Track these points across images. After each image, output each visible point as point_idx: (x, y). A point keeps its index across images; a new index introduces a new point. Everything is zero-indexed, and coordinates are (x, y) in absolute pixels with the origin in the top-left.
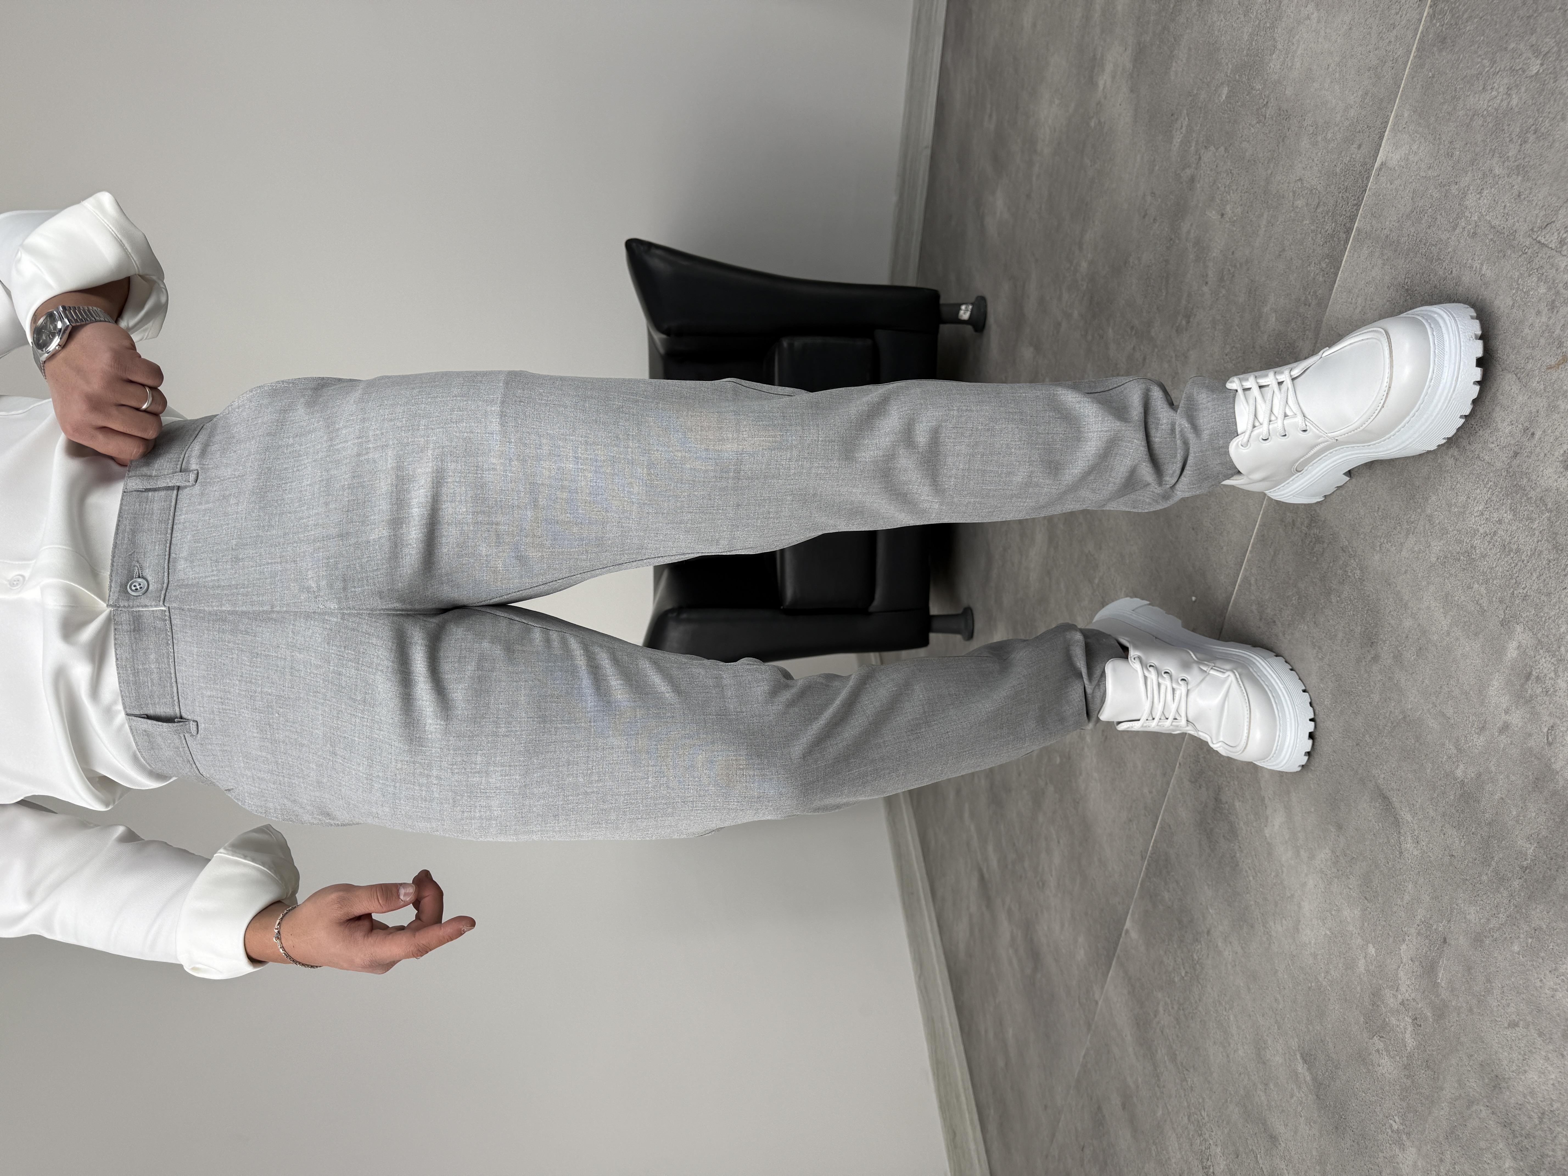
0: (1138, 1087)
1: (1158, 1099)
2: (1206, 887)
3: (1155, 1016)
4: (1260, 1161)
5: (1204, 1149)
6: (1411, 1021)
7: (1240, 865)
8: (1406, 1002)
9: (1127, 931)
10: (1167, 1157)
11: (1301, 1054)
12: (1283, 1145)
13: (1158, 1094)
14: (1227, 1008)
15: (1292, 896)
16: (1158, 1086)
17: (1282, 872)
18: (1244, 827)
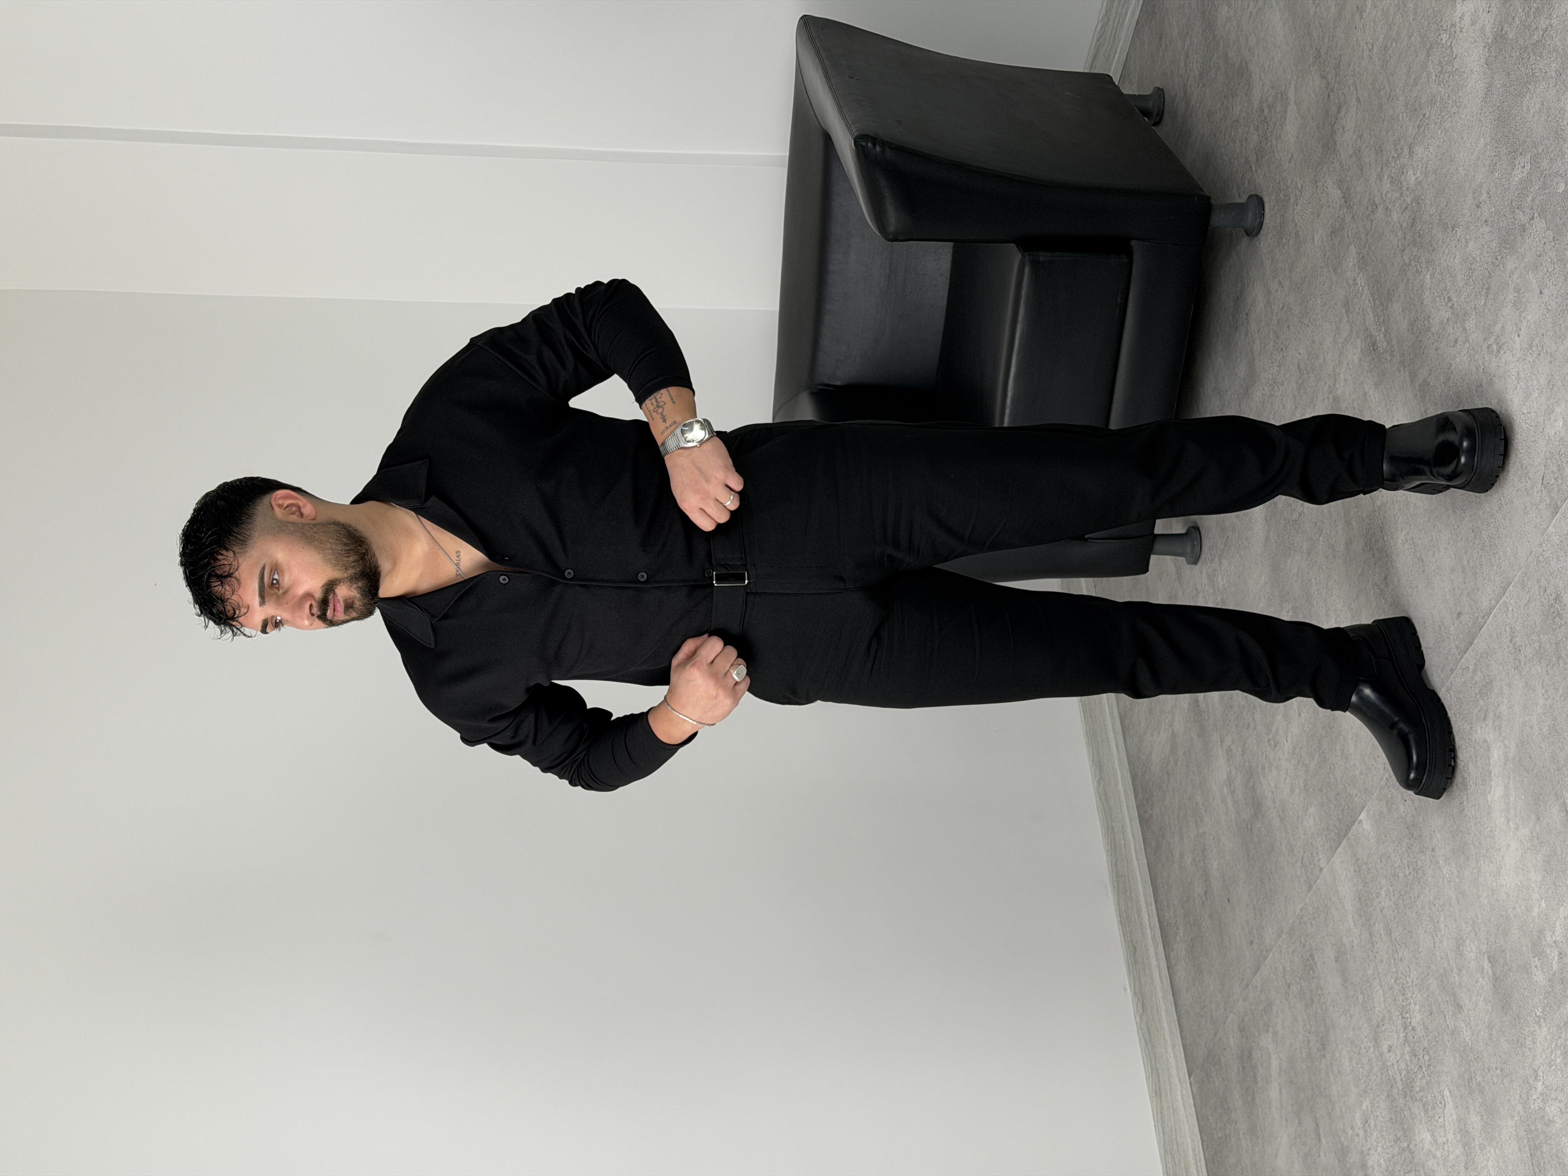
0: (1353, 947)
1: (1370, 960)
2: (1436, 816)
3: (1377, 897)
4: (1448, 1021)
5: (1405, 1004)
6: (1557, 953)
7: (1466, 811)
8: (1557, 942)
9: (1360, 821)
10: (1372, 1005)
11: (1488, 957)
12: (1466, 1012)
13: (1371, 957)
14: (1440, 910)
15: (1500, 849)
16: (1372, 951)
17: (1495, 831)
18: (1473, 786)
